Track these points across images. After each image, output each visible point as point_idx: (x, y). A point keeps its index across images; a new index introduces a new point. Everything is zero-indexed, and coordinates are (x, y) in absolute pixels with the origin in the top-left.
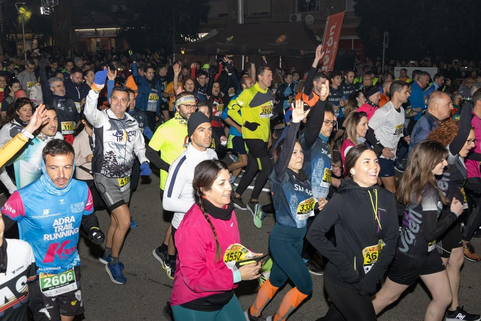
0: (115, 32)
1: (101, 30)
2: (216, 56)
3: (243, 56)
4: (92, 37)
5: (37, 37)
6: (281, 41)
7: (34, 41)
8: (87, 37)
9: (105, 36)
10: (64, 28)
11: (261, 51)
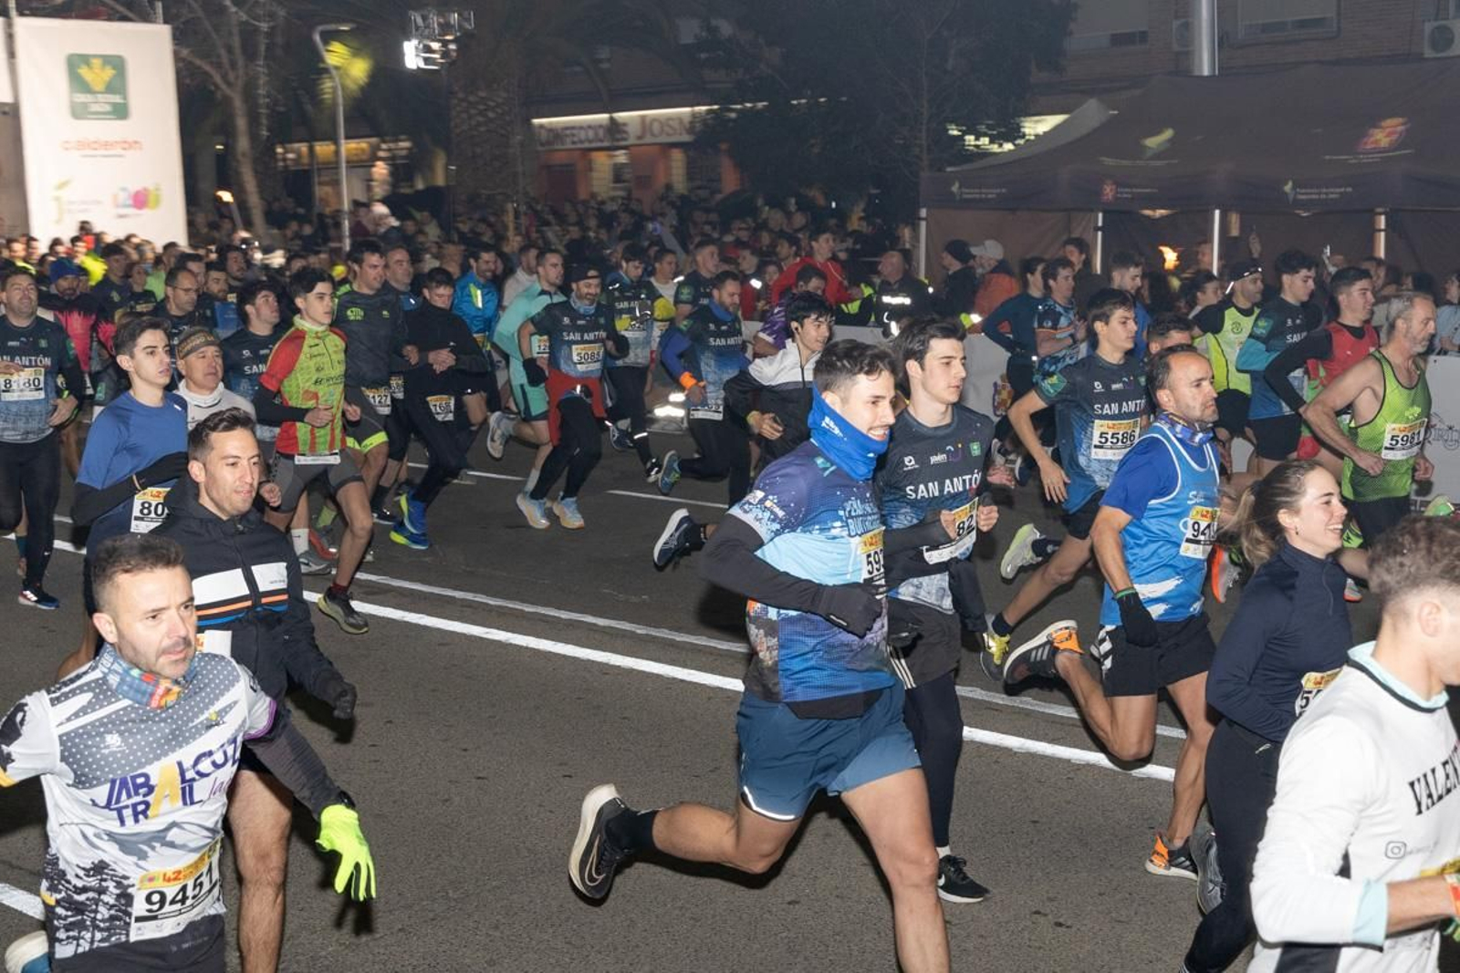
0: (688, 126)
1: (631, 117)
2: (1100, 215)
3: (1217, 212)
4: (599, 144)
5: (389, 154)
6: (1384, 142)
7: (374, 170)
8: (579, 146)
9: (648, 139)
10: (491, 115)
11: (1294, 188)
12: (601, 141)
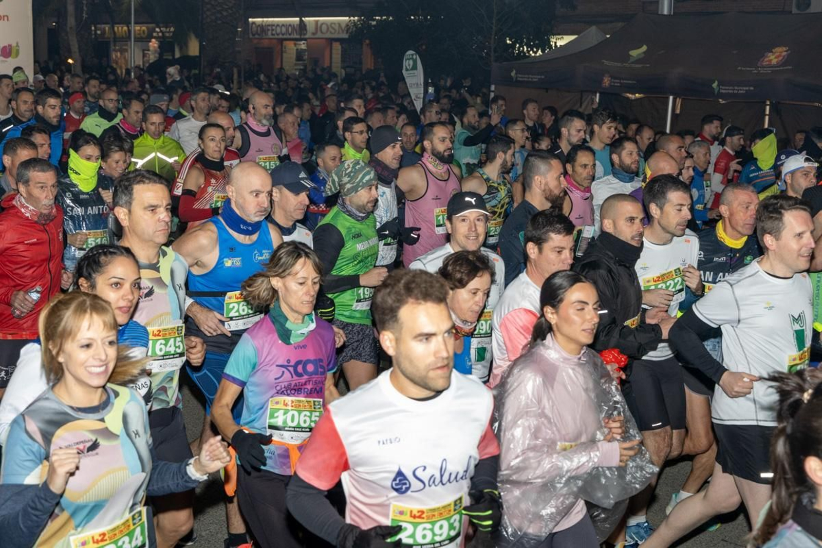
0: (343, 26)
1: (309, 21)
2: (598, 95)
3: (671, 98)
4: (288, 36)
5: (160, 34)
6: (774, 62)
7: (151, 44)
8: (276, 37)
9: (319, 35)
10: (225, 13)
11: (718, 85)
12: (290, 35)
